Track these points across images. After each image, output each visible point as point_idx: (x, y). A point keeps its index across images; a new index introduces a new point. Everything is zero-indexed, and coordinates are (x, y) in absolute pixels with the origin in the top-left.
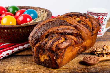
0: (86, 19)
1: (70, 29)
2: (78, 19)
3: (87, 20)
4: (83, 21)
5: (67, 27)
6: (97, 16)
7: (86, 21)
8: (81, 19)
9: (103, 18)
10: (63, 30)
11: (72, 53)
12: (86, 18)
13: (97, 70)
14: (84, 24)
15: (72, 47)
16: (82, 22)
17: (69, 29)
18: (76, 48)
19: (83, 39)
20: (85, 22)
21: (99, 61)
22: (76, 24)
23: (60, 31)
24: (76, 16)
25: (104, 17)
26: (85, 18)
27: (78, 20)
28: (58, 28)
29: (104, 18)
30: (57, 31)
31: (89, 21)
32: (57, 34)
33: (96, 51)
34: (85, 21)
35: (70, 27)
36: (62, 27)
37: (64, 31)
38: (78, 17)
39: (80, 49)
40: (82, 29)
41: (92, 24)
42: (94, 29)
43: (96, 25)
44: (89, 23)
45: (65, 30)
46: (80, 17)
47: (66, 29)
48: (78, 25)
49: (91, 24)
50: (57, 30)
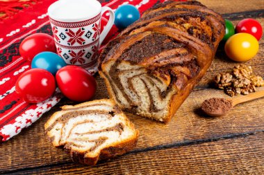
0: (201, 21)
1: (179, 55)
2: (187, 25)
3: (203, 22)
4: (196, 28)
5: (173, 52)
7: (202, 26)
8: (193, 23)
10: (166, 61)
12: (202, 19)
14: (199, 35)
16: (195, 31)
18: (189, 85)
19: (199, 66)
20: (200, 28)
22: (186, 40)
23: (162, 63)
24: (182, 19)
26: (199, 19)
27: (187, 28)
28: (157, 59)
30: (157, 64)
31: (207, 24)
32: (156, 69)
34: (199, 26)
35: (178, 50)
36: (164, 54)
37: (170, 62)
38: (187, 20)
40: (198, 48)
41: (212, 28)
42: (215, 37)
43: (218, 29)
44: (207, 29)
45: (171, 59)
47: (173, 57)
48: (190, 39)
49: (211, 30)
50: (157, 62)
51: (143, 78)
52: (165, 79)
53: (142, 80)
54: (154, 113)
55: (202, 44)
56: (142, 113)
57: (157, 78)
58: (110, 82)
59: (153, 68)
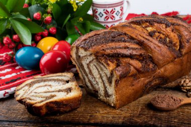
1: (128, 48)
2: (150, 29)
3: (168, 29)
4: (159, 32)
5: (122, 44)
6: (103, 9)
7: (167, 32)
8: (157, 28)
9: (112, 12)
10: (113, 50)
11: (133, 87)
12: (167, 26)
13: (172, 121)
14: (161, 38)
15: (132, 79)
16: (157, 34)
17: (126, 48)
18: (142, 79)
19: (156, 64)
20: (164, 33)
21: (178, 105)
22: (142, 39)
23: (108, 51)
24: (148, 24)
25: (114, 10)
26: (164, 26)
27: (149, 31)
28: (105, 47)
29: (114, 12)
30: (103, 51)
31: (173, 31)
33: (183, 86)
34: (163, 31)
35: (127, 44)
36: (113, 45)
37: (116, 52)
38: (152, 25)
39: (150, 82)
41: (180, 36)
42: (183, 44)
44: (173, 35)
45: (118, 50)
46: (156, 24)
47: (120, 48)
48: (146, 39)
49: (177, 37)
50: (103, 49)
51: (95, 64)
52: (108, 65)
53: (95, 65)
54: (108, 98)
55: (160, 45)
56: (101, 97)
57: (103, 64)
58: (79, 68)
59: (99, 54)
